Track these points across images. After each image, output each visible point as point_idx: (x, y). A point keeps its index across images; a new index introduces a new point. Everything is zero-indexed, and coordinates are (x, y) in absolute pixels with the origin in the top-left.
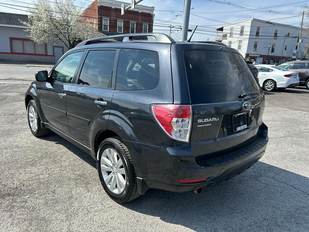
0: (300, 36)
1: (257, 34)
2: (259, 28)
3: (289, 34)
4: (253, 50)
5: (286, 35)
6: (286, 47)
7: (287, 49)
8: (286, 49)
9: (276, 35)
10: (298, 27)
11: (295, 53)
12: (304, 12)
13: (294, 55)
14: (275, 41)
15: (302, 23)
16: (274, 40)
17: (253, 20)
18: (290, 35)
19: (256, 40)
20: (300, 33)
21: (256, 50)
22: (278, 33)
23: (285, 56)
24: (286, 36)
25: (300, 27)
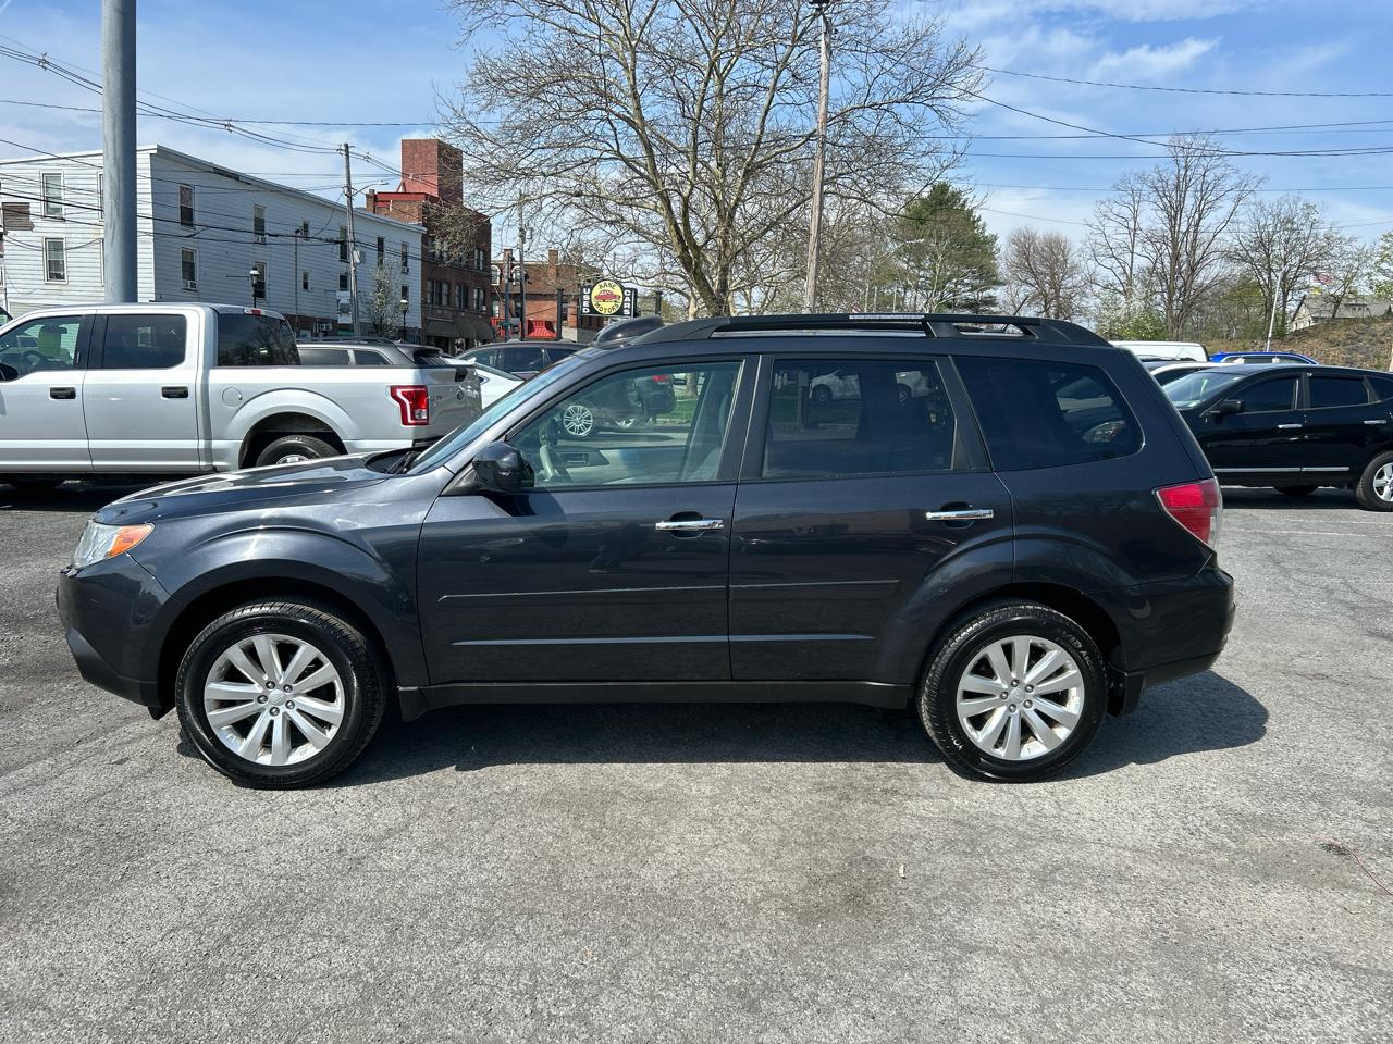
0: (350, 238)
1: (187, 216)
2: (186, 192)
3: (306, 226)
4: (183, 285)
5: (297, 231)
6: (305, 277)
7: (310, 287)
8: (305, 286)
9: (259, 225)
10: (336, 204)
11: (344, 301)
12: (347, 146)
13: (344, 310)
14: (260, 253)
15: (349, 189)
16: (258, 247)
17: (155, 152)
18: (312, 233)
19: (190, 244)
20: (349, 227)
21: (193, 285)
22: (267, 216)
23: (309, 314)
24: (299, 234)
25: (344, 201)
